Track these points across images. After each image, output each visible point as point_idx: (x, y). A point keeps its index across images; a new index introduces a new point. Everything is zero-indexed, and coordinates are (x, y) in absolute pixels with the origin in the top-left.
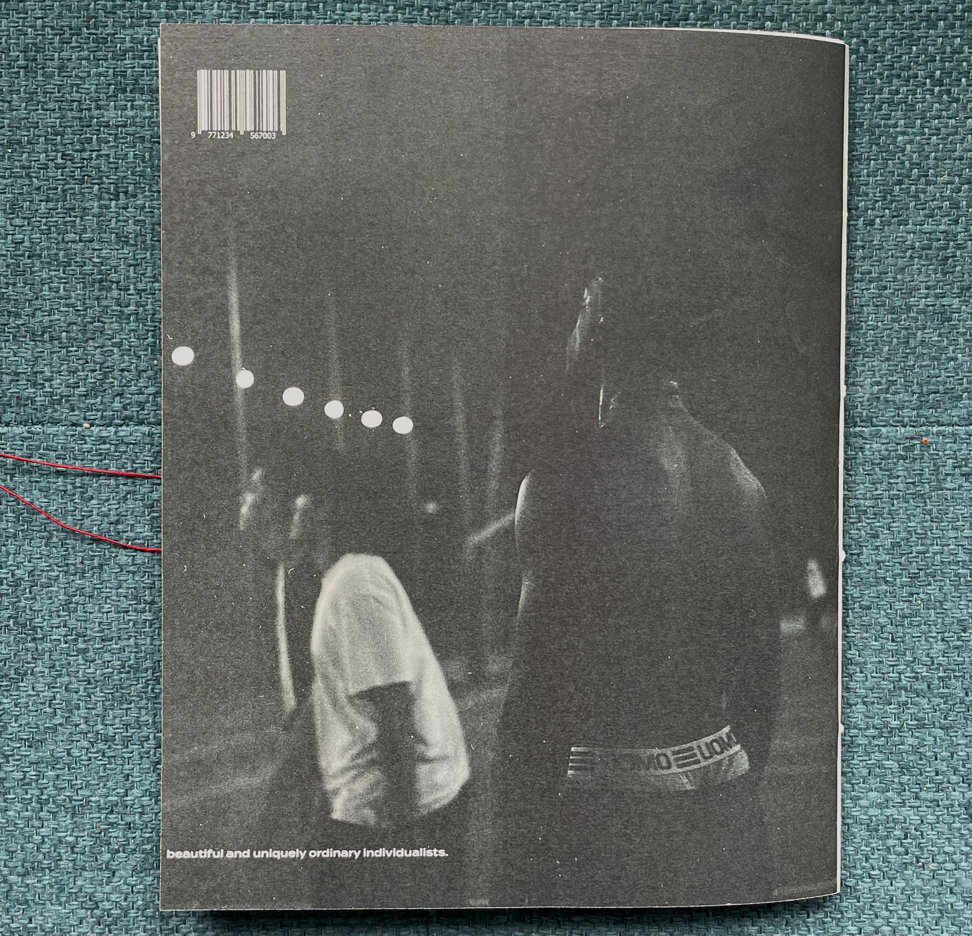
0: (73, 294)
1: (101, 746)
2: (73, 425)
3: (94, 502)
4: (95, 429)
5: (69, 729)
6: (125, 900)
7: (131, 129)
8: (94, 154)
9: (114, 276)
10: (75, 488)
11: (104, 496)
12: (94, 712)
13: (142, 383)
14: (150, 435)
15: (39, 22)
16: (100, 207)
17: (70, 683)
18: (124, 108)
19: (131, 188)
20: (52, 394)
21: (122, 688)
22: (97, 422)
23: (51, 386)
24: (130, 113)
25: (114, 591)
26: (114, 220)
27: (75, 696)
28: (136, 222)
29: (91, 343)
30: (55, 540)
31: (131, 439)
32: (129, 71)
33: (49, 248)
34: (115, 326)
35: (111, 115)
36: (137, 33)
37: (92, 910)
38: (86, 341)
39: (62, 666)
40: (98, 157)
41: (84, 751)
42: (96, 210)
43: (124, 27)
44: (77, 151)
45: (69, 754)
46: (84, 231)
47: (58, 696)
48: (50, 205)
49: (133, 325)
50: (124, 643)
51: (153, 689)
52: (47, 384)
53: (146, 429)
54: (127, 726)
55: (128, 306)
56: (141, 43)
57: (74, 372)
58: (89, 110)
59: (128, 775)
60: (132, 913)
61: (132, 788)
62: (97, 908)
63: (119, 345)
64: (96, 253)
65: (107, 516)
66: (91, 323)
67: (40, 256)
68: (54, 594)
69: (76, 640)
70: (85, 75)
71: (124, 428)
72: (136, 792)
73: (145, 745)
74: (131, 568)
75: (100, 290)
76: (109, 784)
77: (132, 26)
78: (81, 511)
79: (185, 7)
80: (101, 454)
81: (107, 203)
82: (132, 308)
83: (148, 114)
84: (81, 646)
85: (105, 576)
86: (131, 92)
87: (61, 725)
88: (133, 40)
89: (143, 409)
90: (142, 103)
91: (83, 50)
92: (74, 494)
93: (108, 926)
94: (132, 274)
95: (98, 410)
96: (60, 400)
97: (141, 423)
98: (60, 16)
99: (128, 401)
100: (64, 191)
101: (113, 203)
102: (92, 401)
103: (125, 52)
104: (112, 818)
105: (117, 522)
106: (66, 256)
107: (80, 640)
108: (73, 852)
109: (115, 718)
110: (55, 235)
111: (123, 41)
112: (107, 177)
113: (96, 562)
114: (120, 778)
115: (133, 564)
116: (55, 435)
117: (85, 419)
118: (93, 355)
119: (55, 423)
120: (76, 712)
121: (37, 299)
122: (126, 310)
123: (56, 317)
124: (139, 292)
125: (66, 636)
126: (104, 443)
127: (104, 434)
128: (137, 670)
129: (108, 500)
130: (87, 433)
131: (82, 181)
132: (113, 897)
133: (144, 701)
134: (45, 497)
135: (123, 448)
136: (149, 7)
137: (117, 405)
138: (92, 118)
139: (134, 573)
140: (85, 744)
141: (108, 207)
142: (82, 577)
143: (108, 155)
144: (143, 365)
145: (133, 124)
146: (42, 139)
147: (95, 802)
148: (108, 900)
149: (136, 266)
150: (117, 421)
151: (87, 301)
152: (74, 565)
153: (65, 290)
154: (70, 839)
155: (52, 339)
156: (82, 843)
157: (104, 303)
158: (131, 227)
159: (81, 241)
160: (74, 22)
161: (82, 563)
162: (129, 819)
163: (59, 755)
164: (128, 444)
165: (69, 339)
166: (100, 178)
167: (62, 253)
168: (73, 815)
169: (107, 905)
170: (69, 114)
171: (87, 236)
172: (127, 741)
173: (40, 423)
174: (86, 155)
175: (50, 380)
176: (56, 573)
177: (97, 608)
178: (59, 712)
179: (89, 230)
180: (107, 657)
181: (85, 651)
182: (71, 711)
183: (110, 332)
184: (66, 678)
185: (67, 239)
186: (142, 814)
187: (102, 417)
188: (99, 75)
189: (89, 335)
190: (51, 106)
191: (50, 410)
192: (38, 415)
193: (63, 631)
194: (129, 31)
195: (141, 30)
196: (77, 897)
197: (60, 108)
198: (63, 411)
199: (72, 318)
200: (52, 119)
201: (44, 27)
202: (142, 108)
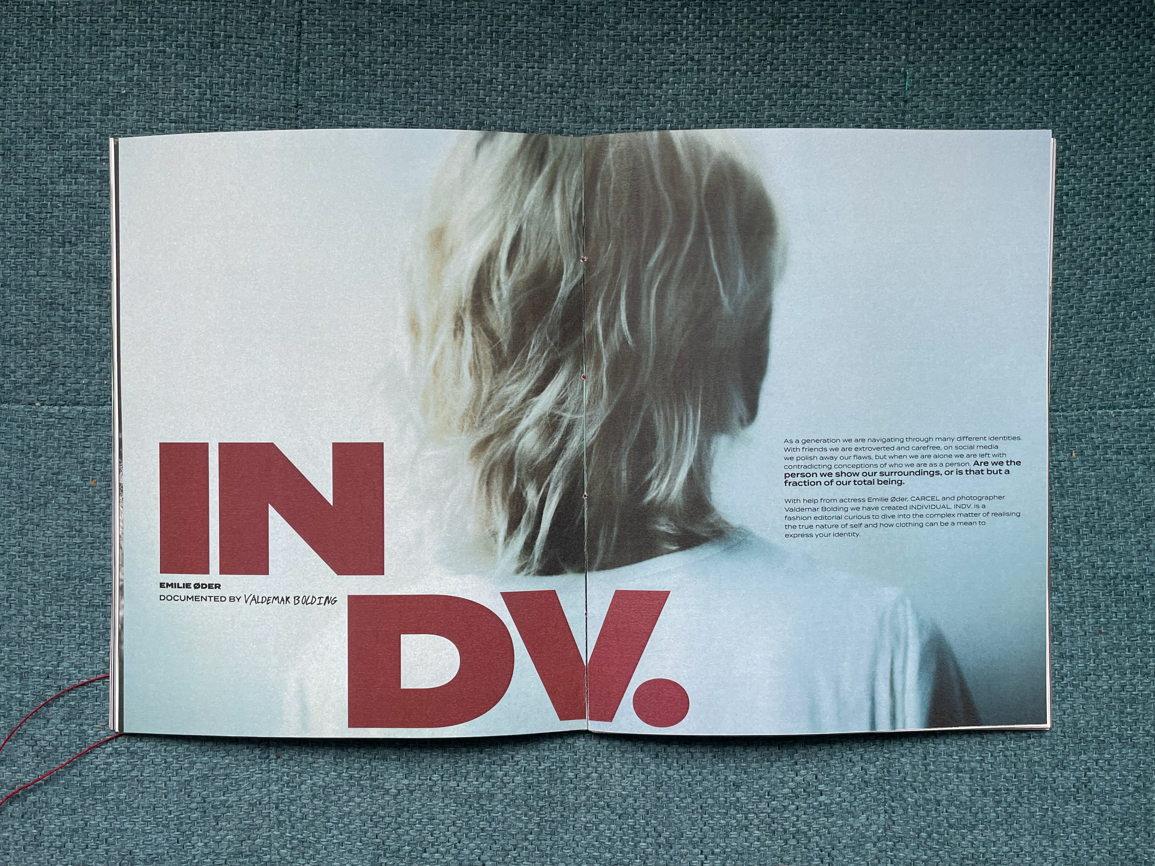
0: (32, 312)
1: (42, 631)
2: (30, 404)
3: (43, 458)
4: (45, 408)
5: (20, 618)
6: (56, 740)
7: (75, 199)
8: (49, 215)
9: (60, 300)
10: (30, 448)
11: (50, 454)
12: (37, 607)
13: (79, 375)
14: (84, 412)
15: (13, 123)
16: (52, 252)
17: (22, 585)
18: (70, 184)
19: (73, 239)
20: (15, 382)
21: (58, 590)
22: (47, 402)
23: (15, 377)
24: (75, 187)
25: (54, 522)
26: (61, 261)
27: (25, 595)
28: (77, 263)
29: (43, 347)
30: (14, 484)
31: (70, 415)
32: (74, 158)
33: (15, 280)
34: (61, 336)
35: (61, 188)
36: (80, 132)
37: (33, 746)
38: (40, 346)
39: (16, 573)
40: (51, 217)
41: (30, 634)
42: (49, 254)
43: (71, 128)
44: (36, 213)
45: (19, 636)
46: (41, 268)
47: (13, 594)
48: (18, 250)
49: (73, 335)
50: (60, 559)
51: (79, 592)
52: (12, 375)
53: (81, 408)
54: (60, 617)
55: (70, 321)
56: (83, 139)
57: (31, 367)
58: (46, 184)
59: (60, 652)
60: (61, 750)
61: (62, 661)
62: (36, 745)
63: (63, 349)
64: (48, 284)
65: (52, 469)
66: (44, 333)
67: (9, 285)
68: (12, 523)
69: (26, 555)
70: (43, 160)
71: (66, 407)
72: (65, 664)
73: (73, 631)
74: (66, 506)
75: (50, 310)
76: (46, 658)
77: (77, 127)
78: (33, 464)
79: (113, 114)
80: (48, 425)
81: (56, 249)
82: (73, 323)
83: (87, 188)
84: (30, 559)
85: (48, 511)
86: (75, 172)
87: (14, 615)
88: (77, 136)
89: (79, 394)
90: (82, 180)
91: (42, 143)
92: (29, 453)
93: (44, 758)
94: (73, 299)
95: (47, 394)
96: (20, 387)
97: (78, 404)
98: (27, 119)
99: (68, 388)
100: (27, 240)
101: (61, 249)
102: (43, 388)
103: (72, 144)
104: (48, 682)
105: (58, 473)
106: (27, 286)
107: (29, 555)
108: (20, 705)
109: (52, 611)
110: (20, 271)
111: (70, 138)
112: (57, 231)
113: (42, 502)
114: (54, 654)
115: (68, 504)
116: (16, 411)
117: (38, 400)
118: (45, 356)
119: (18, 402)
120: (25, 606)
121: (7, 315)
122: (68, 324)
123: (20, 328)
124: (78, 312)
125: (19, 552)
126: (51, 417)
127: (52, 411)
128: (68, 579)
129: (52, 458)
130: (40, 410)
131: (40, 234)
132: (47, 738)
133: (73, 601)
134: (9, 454)
135: (64, 422)
136: (89, 114)
137: (61, 391)
138: (48, 190)
139: (68, 509)
140: (30, 629)
141: (57, 252)
142: (33, 511)
143: (58, 216)
144: (80, 363)
145: (77, 195)
146: (13, 204)
147: (36, 670)
148: (44, 740)
149: (75, 293)
150: (60, 402)
151: (42, 318)
152: (27, 502)
153: (26, 310)
154: (18, 696)
155: (16, 343)
156: (27, 699)
157: (53, 319)
158: (73, 267)
159: (38, 275)
160: (37, 124)
161: (32, 501)
162: (60, 683)
163: (13, 636)
164: (68, 418)
165: (28, 343)
166: (52, 232)
167: (24, 284)
168: (21, 678)
169: (43, 743)
170: (32, 187)
171: (43, 272)
172: (60, 628)
173: (6, 402)
174: (43, 215)
175: (14, 372)
176: (14, 508)
177: (42, 533)
178: (13, 606)
179: (44, 268)
180: (48, 568)
181: (32, 564)
182: (21, 606)
183: (57, 340)
184: (19, 582)
185: (28, 274)
186: (69, 680)
187: (50, 399)
188: (53, 160)
189: (42, 341)
190: (20, 181)
191: (13, 394)
192: (6, 397)
193: (17, 549)
194: (75, 131)
195: (82, 130)
196: (23, 737)
197: (26, 183)
198: (23, 394)
199: (31, 330)
200: (20, 191)
201: (16, 127)
202: (82, 184)
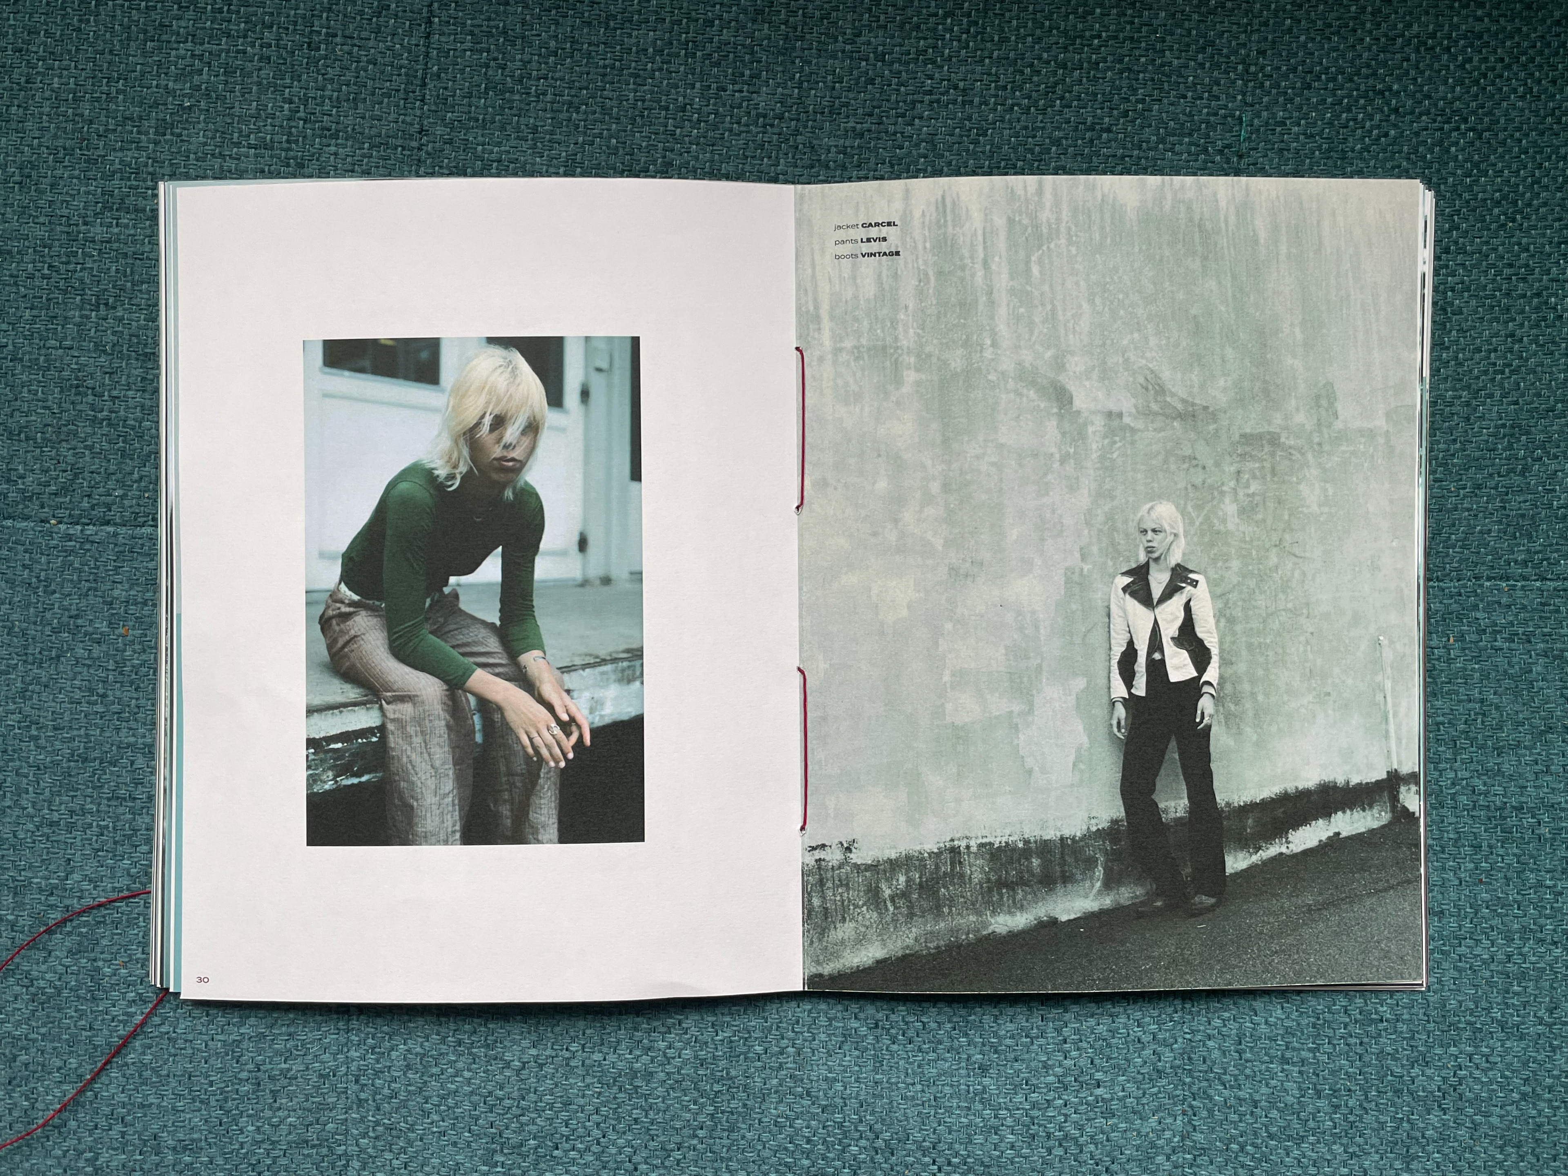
0: (50, 397)
1: (46, 830)
2: (42, 521)
3: (57, 595)
4: (62, 527)
5: (17, 812)
6: (60, 979)
7: (115, 246)
8: (79, 266)
9: (90, 383)
10: (40, 581)
11: (67, 590)
12: (41, 797)
13: (111, 484)
14: (115, 535)
15: (36, 141)
16: (81, 317)
17: (21, 767)
18: (110, 225)
19: (111, 300)
20: (24, 491)
21: (70, 776)
22: (65, 520)
23: (23, 484)
24: (116, 230)
25: (69, 683)
26: (93, 330)
27: (25, 781)
28: (114, 333)
29: (64, 444)
30: (16, 629)
31: (97, 538)
32: (116, 191)
33: (30, 353)
34: (89, 430)
35: (97, 231)
36: (127, 156)
37: (27, 987)
38: (60, 443)
39: (14, 751)
40: (81, 271)
41: (29, 834)
42: (77, 320)
43: (114, 150)
44: (62, 263)
45: (15, 836)
46: (65, 338)
47: (9, 779)
48: (35, 312)
49: (105, 430)
50: (75, 733)
51: (99, 779)
52: (20, 481)
53: (111, 529)
54: (72, 812)
55: (102, 411)
56: (130, 165)
57: (47, 472)
58: (77, 225)
59: (69, 860)
60: (65, 993)
61: (72, 872)
62: (32, 986)
63: (91, 448)
64: (74, 360)
65: (68, 610)
66: (66, 425)
67: (21, 360)
68: (12, 682)
69: (29, 727)
70: (75, 192)
71: (91, 527)
72: (76, 876)
73: (88, 832)
74: (87, 662)
75: (76, 394)
76: (51, 867)
77: (122, 149)
78: (44, 603)
79: (172, 134)
80: (66, 551)
81: (88, 313)
82: (105, 413)
83: (132, 232)
84: (34, 732)
85: (61, 668)
86: (117, 210)
87: (9, 807)
88: (121, 161)
89: (110, 510)
90: (126, 221)
91: (74, 170)
92: (38, 588)
93: (43, 1003)
94: (107, 382)
95: (66, 509)
96: (31, 497)
97: (108, 523)
98: (55, 137)
99: (95, 502)
100: (48, 300)
101: (94, 314)
102: (62, 500)
103: (114, 173)
104: (52, 900)
105: (77, 617)
106: (46, 361)
107: (33, 727)
108: (13, 931)
109: (61, 804)
110: (37, 341)
111: (112, 163)
112: (90, 289)
113: (54, 654)
114: (62, 862)
115: (89, 658)
116: (24, 530)
117: (54, 516)
118: (65, 456)
119: (26, 518)
120: (24, 796)
121: (16, 400)
122: (99, 415)
123: (33, 418)
124: (113, 398)
125: (19, 722)
126: (70, 540)
127: (71, 532)
128: (85, 760)
129: (70, 595)
130: (55, 530)
131: (65, 292)
132: (48, 976)
133: (90, 790)
134: (11, 588)
135: (87, 546)
136: (139, 133)
137: (85, 504)
138: (79, 232)
139: (89, 666)
140: (30, 826)
141: (88, 317)
142: (40, 667)
143: (92, 269)
144: (112, 468)
145: (118, 240)
146: (31, 250)
147: (37, 883)
148: (43, 979)
149: (111, 373)
150: (83, 520)
151: (63, 405)
152: (33, 655)
153: (43, 393)
154: (10, 917)
155: (28, 439)
156: (21, 922)
157: (79, 407)
158: (110, 338)
159: (61, 348)
160: (68, 144)
161: (40, 653)
162: (68, 902)
163: (6, 836)
164: (93, 542)
165: (43, 439)
166: (83, 290)
167: (42, 358)
168: (15, 894)
169: (42, 983)
170: (58, 228)
171: (68, 343)
172: (70, 827)
173: (9, 518)
174: (71, 267)
175: (22, 477)
176: (15, 662)
177: (51, 697)
178: (8, 795)
179: (69, 338)
180: (58, 745)
181: (36, 738)
182: (19, 795)
183: (83, 435)
184: (18, 763)
185: (48, 345)
186: (80, 898)
187: (70, 515)
188: (88, 193)
189: (63, 437)
190: (41, 220)
191: (20, 506)
192: (10, 510)
193: (17, 717)
194: (120, 154)
195: (129, 153)
196: (14, 974)
197: (50, 223)
198: (33, 507)
199: (48, 420)
200: (41, 232)
201: (40, 146)
202: (126, 226)
